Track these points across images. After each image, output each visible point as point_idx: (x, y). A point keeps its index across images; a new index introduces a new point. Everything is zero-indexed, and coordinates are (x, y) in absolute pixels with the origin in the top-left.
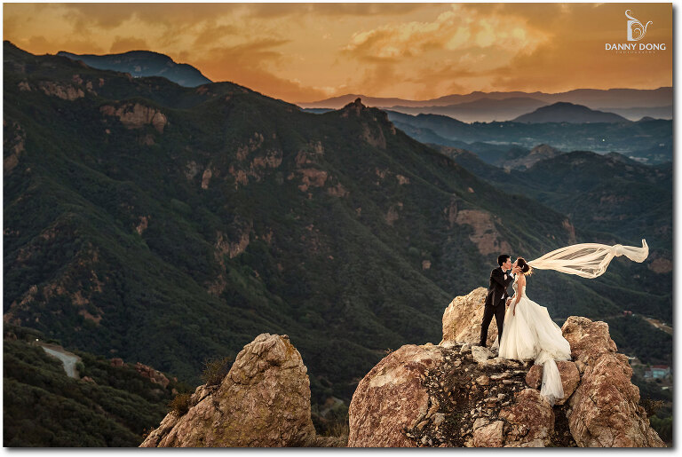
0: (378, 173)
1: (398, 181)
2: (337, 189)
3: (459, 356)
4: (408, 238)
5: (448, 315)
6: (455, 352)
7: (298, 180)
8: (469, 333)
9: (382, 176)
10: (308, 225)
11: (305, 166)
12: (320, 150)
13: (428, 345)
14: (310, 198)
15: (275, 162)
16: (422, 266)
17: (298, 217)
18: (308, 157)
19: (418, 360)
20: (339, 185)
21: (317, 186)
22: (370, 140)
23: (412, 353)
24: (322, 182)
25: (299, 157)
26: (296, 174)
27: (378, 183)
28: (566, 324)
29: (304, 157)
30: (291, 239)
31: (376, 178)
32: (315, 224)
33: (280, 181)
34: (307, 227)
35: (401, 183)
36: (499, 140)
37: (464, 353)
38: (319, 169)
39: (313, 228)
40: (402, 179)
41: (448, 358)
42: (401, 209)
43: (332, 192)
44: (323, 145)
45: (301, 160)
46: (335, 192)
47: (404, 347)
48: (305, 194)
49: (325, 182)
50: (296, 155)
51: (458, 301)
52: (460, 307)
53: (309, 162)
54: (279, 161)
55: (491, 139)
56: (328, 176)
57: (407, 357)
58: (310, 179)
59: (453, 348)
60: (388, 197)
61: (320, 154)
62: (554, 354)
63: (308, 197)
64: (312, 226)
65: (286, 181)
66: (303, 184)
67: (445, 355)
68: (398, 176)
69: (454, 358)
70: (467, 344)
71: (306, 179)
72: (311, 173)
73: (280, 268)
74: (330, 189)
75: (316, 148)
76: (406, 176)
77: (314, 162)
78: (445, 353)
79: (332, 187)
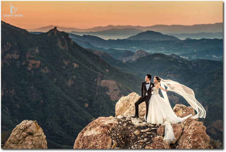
0: (64, 62)
1: (73, 66)
2: (45, 69)
3: (125, 122)
4: (78, 93)
6: (123, 120)
7: (27, 65)
8: (130, 111)
9: (66, 63)
10: (31, 86)
11: (30, 58)
12: (37, 51)
13: (111, 117)
14: (32, 73)
15: (16, 56)
16: (84, 106)
17: (27, 82)
18: (32, 54)
19: (106, 123)
20: (46, 68)
21: (36, 68)
22: (61, 47)
23: (103, 120)
24: (38, 66)
25: (27, 54)
26: (26, 62)
27: (64, 67)
28: (175, 108)
29: (30, 54)
30: (23, 93)
31: (63, 64)
32: (35, 85)
33: (18, 65)
34: (31, 87)
35: (75, 67)
36: (120, 48)
37: (128, 121)
38: (36, 60)
39: (34, 88)
40: (75, 65)
41: (120, 123)
42: (75, 79)
43: (43, 71)
44: (39, 49)
45: (28, 56)
46: (44, 71)
47: (99, 118)
48: (29, 72)
49: (40, 66)
50: (26, 53)
51: (123, 99)
52: (124, 101)
53: (32, 56)
54: (18, 56)
55: (117, 47)
56: (41, 64)
57: (101, 122)
58: (33, 64)
59: (122, 118)
60: (69, 74)
61: (37, 53)
63: (31, 73)
64: (33, 86)
65: (21, 65)
66: (29, 67)
67: (119, 122)
68: (74, 64)
69: (123, 123)
70: (129, 116)
71: (30, 65)
72: (33, 62)
74: (42, 69)
75: (35, 50)
76: (77, 63)
77: (34, 56)
78: (119, 120)
79: (43, 68)
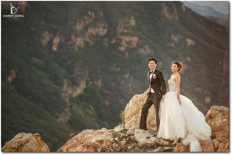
0: (173, 37)
1: (186, 43)
2: (145, 49)
3: (125, 137)
4: (194, 82)
5: (128, 109)
6: (122, 134)
7: (118, 44)
8: (136, 120)
9: (176, 39)
10: (126, 74)
11: (123, 34)
12: (133, 22)
13: (103, 130)
14: (127, 55)
15: (102, 31)
17: (119, 69)
18: (125, 28)
19: (93, 141)
20: (147, 47)
21: (131, 47)
22: (167, 15)
23: (90, 135)
24: (134, 45)
25: (118, 28)
26: (117, 39)
27: (173, 45)
28: (209, 112)
29: (122, 28)
30: (114, 84)
31: (171, 41)
32: (130, 73)
33: (106, 44)
34: (125, 76)
35: (189, 44)
37: (129, 135)
38: (132, 36)
39: (129, 76)
40: (190, 42)
41: (116, 139)
42: (189, 62)
43: (142, 51)
44: (135, 19)
45: (120, 30)
46: (143, 51)
47: (84, 131)
48: (123, 53)
49: (137, 45)
50: (117, 26)
51: (135, 98)
52: (137, 102)
53: (125, 31)
54: (105, 31)
56: (139, 41)
57: (86, 139)
58: (127, 43)
59: (122, 132)
60: (180, 54)
61: (133, 26)
62: (197, 135)
63: (125, 55)
64: (128, 74)
65: (110, 44)
66: (121, 46)
67: (115, 137)
68: (187, 39)
69: (121, 139)
70: (132, 128)
71: (124, 43)
72: (127, 39)
73: (107, 103)
74: (140, 49)
75: (130, 22)
76: (192, 39)
77: (129, 31)
78: (115, 135)
79: (141, 47)
